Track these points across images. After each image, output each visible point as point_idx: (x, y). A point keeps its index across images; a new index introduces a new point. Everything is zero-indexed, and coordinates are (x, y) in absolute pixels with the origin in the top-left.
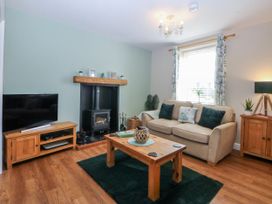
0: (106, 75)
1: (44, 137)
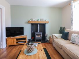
0: (40, 20)
1: (17, 39)
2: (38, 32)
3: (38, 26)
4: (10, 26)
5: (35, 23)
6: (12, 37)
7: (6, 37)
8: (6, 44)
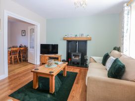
0: (78, 36)
2: (77, 52)
3: (77, 44)
4: (45, 43)
5: (71, 39)
6: (45, 55)
7: (41, 54)
8: (40, 61)
